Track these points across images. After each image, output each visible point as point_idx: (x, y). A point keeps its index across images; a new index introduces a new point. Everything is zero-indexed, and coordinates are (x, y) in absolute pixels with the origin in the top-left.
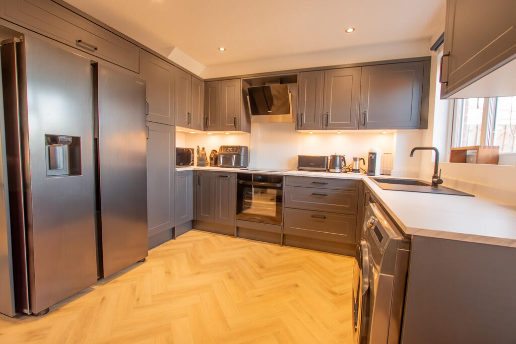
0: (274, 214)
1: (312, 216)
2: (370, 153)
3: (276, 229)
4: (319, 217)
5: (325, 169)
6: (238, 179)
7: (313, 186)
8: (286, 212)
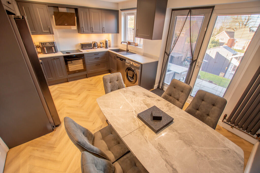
0: (83, 68)
1: (96, 65)
2: (105, 41)
3: (85, 73)
4: (98, 65)
5: (92, 48)
6: (64, 58)
7: (95, 55)
8: (88, 66)
